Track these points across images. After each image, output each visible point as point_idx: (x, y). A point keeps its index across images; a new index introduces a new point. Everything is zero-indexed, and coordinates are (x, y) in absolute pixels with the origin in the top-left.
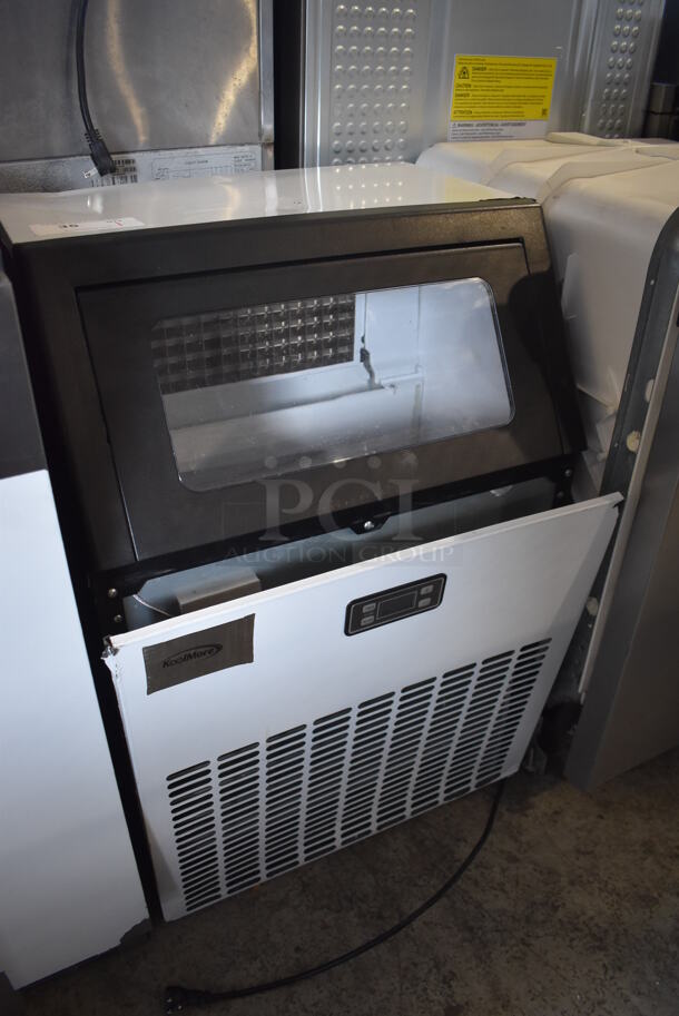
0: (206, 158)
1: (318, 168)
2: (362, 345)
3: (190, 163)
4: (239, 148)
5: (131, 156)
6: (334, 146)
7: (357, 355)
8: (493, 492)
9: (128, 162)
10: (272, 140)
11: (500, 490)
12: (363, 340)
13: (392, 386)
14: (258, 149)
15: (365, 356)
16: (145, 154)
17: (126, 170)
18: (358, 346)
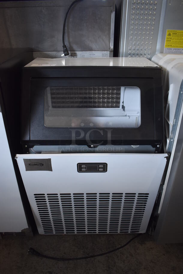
0: (94, 54)
1: (124, 58)
2: (123, 104)
3: (90, 55)
4: (104, 52)
5: (76, 52)
6: (129, 53)
7: (121, 107)
8: (132, 146)
9: (75, 53)
10: (113, 50)
11: (134, 146)
12: (123, 102)
13: (129, 116)
14: (109, 52)
15: (123, 107)
16: (80, 52)
17: (74, 55)
18: (121, 104)
